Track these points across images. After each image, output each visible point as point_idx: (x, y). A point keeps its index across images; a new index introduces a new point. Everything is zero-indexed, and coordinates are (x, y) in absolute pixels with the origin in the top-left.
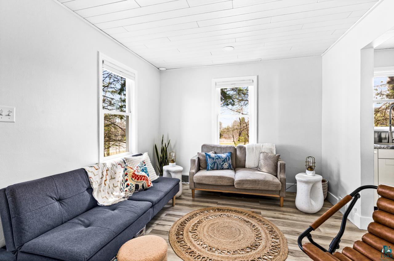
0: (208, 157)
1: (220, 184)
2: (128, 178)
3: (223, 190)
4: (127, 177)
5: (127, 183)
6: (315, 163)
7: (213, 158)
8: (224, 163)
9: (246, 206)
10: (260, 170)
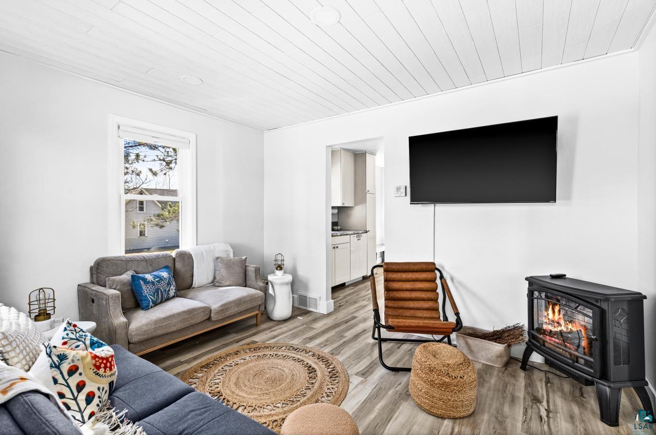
0: (142, 282)
1: (190, 323)
2: (83, 378)
3: (188, 335)
4: (80, 374)
5: (86, 391)
6: (284, 260)
7: (153, 283)
8: (170, 287)
9: (227, 344)
10: (220, 285)
